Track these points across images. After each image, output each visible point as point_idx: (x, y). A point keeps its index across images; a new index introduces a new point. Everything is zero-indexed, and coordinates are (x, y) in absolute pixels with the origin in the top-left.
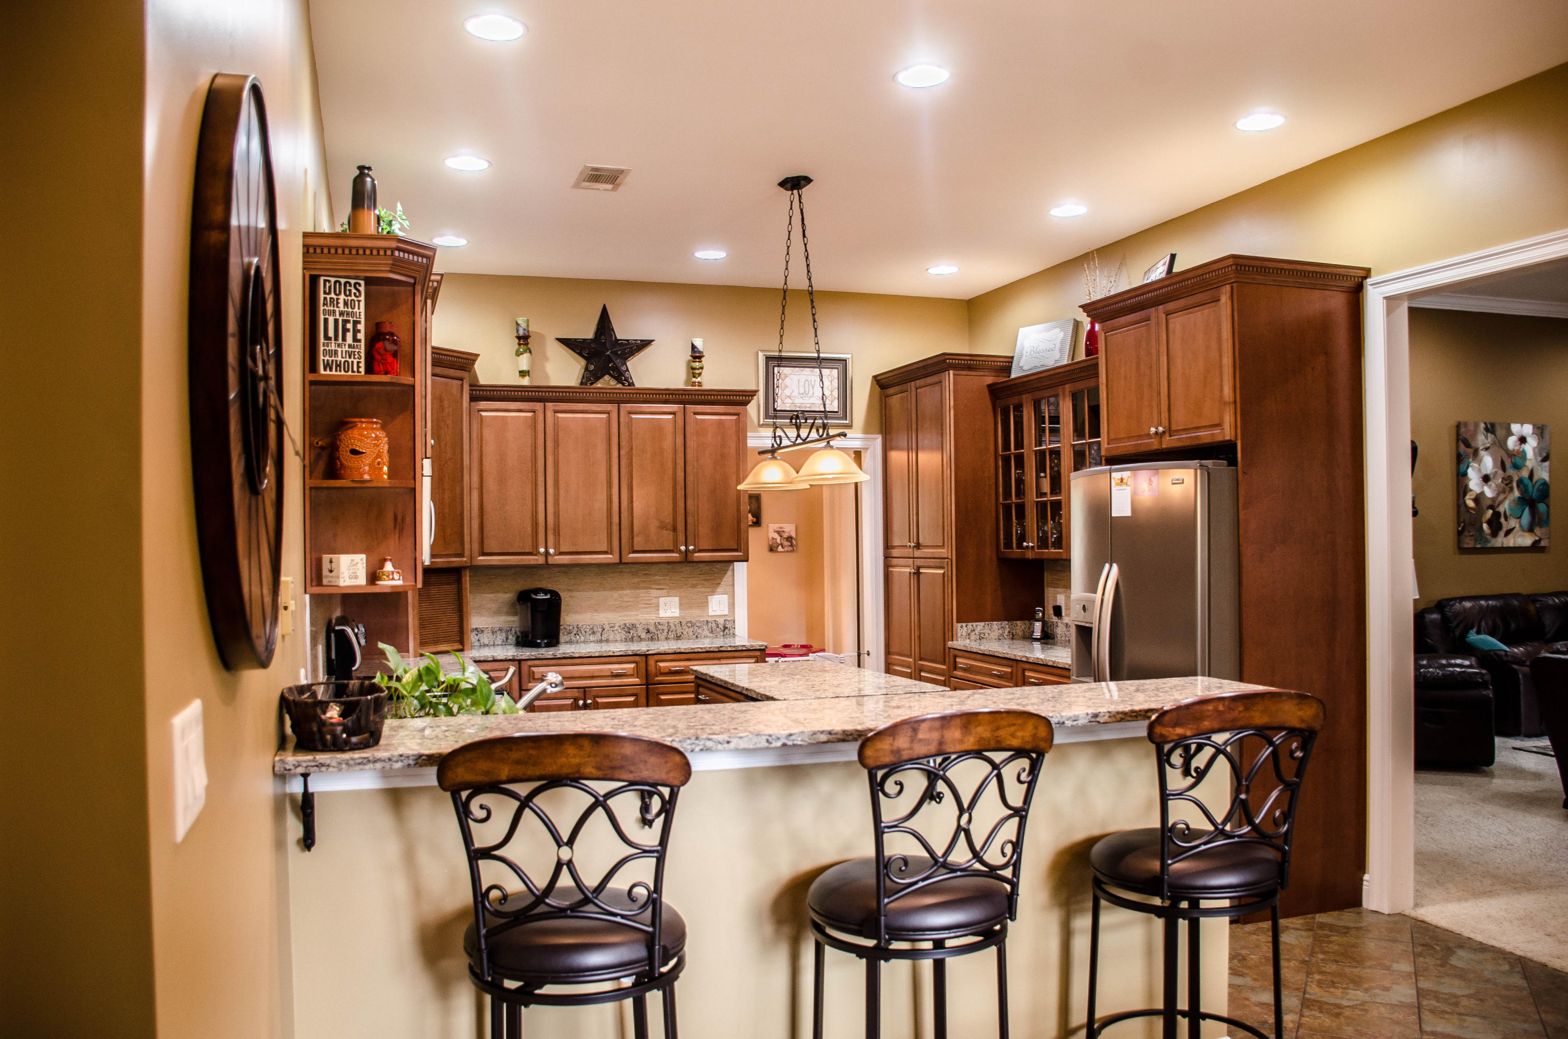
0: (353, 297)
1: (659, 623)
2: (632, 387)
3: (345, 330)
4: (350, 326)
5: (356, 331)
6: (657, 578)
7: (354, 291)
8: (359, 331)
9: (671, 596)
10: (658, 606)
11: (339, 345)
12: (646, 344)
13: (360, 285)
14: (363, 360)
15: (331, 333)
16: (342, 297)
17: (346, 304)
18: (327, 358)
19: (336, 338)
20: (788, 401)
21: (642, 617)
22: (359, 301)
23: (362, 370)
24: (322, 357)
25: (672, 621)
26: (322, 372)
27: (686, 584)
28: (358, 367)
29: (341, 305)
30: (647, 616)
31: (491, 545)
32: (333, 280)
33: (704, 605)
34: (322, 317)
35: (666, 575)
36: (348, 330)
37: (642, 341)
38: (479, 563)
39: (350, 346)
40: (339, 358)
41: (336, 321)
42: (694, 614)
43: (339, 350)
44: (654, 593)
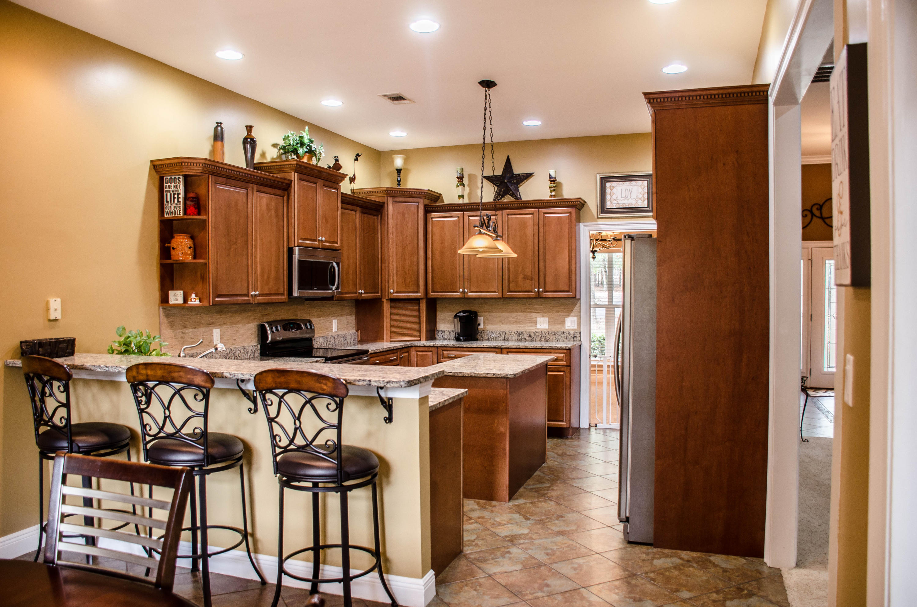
0: (177, 184)
1: (536, 332)
2: (520, 200)
3: (174, 198)
4: (176, 196)
5: (179, 198)
6: (536, 306)
7: (178, 181)
8: (180, 198)
9: (544, 317)
10: (536, 322)
11: (172, 204)
12: (529, 176)
13: (180, 178)
14: (182, 210)
15: (169, 200)
16: (173, 184)
17: (174, 187)
18: (167, 210)
19: (171, 202)
20: (615, 202)
21: (527, 328)
22: (180, 185)
23: (181, 214)
24: (165, 210)
25: (543, 331)
26: (165, 216)
27: (552, 311)
28: (180, 213)
29: (173, 187)
30: (531, 328)
31: (438, 287)
32: (169, 177)
33: (563, 322)
34: (165, 193)
35: (541, 305)
36: (176, 198)
37: (527, 174)
38: (431, 297)
39: (176, 204)
40: (172, 210)
41: (171, 194)
42: (557, 328)
43: (172, 206)
44: (534, 315)
